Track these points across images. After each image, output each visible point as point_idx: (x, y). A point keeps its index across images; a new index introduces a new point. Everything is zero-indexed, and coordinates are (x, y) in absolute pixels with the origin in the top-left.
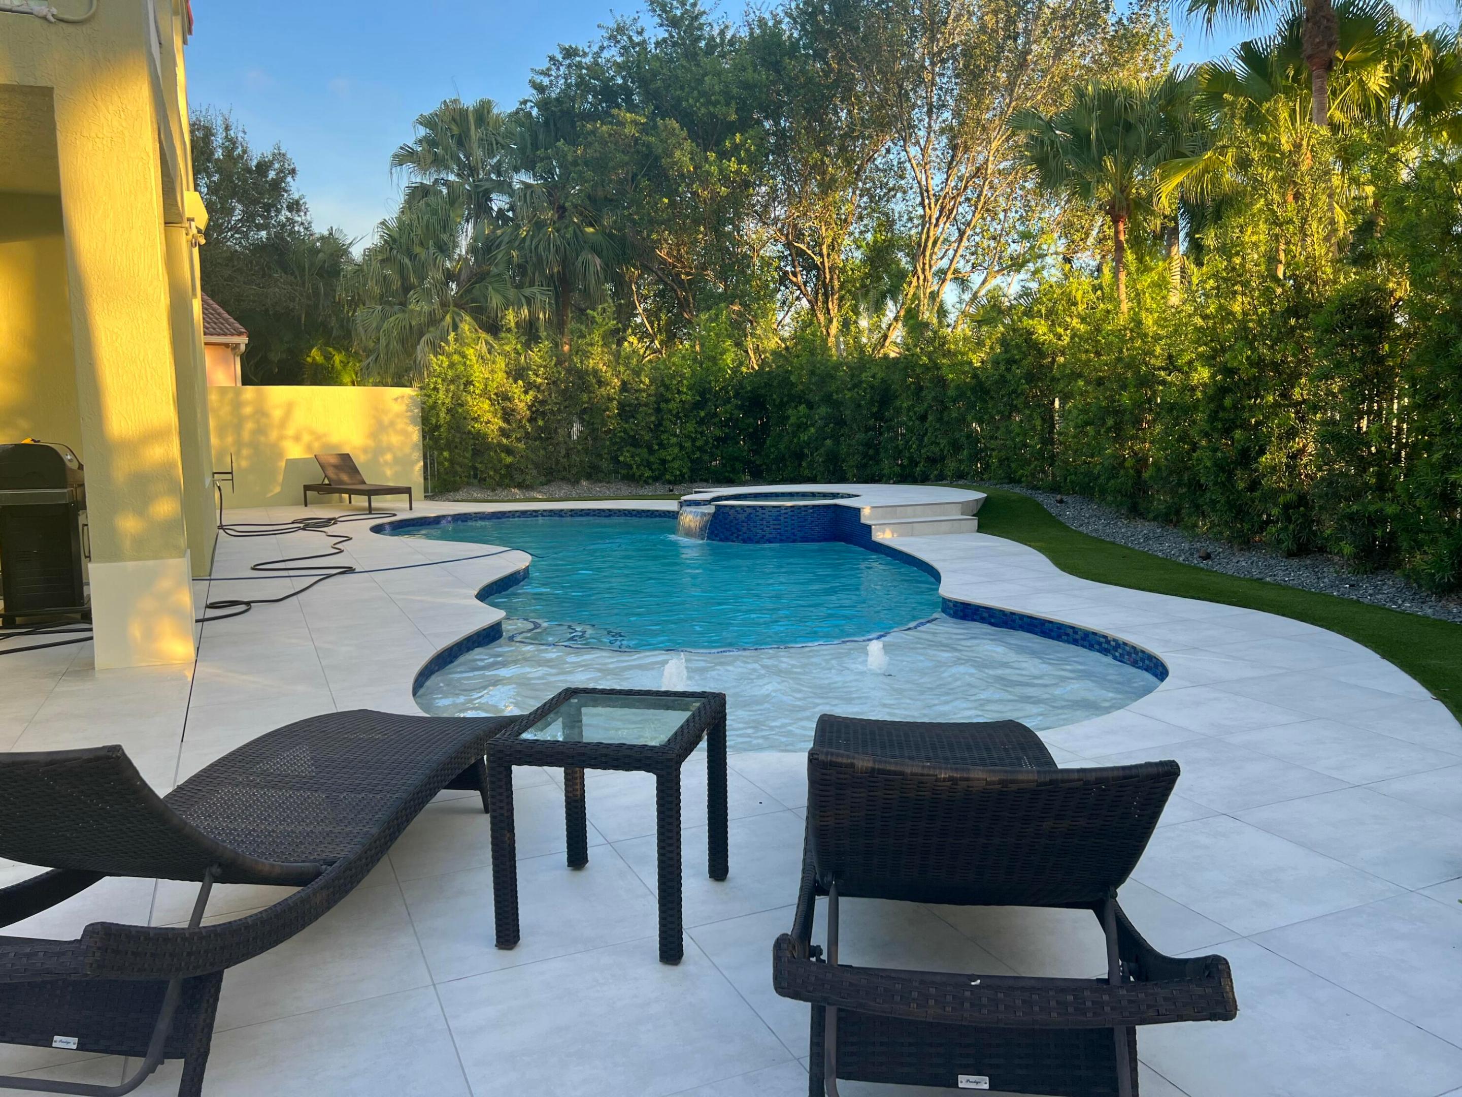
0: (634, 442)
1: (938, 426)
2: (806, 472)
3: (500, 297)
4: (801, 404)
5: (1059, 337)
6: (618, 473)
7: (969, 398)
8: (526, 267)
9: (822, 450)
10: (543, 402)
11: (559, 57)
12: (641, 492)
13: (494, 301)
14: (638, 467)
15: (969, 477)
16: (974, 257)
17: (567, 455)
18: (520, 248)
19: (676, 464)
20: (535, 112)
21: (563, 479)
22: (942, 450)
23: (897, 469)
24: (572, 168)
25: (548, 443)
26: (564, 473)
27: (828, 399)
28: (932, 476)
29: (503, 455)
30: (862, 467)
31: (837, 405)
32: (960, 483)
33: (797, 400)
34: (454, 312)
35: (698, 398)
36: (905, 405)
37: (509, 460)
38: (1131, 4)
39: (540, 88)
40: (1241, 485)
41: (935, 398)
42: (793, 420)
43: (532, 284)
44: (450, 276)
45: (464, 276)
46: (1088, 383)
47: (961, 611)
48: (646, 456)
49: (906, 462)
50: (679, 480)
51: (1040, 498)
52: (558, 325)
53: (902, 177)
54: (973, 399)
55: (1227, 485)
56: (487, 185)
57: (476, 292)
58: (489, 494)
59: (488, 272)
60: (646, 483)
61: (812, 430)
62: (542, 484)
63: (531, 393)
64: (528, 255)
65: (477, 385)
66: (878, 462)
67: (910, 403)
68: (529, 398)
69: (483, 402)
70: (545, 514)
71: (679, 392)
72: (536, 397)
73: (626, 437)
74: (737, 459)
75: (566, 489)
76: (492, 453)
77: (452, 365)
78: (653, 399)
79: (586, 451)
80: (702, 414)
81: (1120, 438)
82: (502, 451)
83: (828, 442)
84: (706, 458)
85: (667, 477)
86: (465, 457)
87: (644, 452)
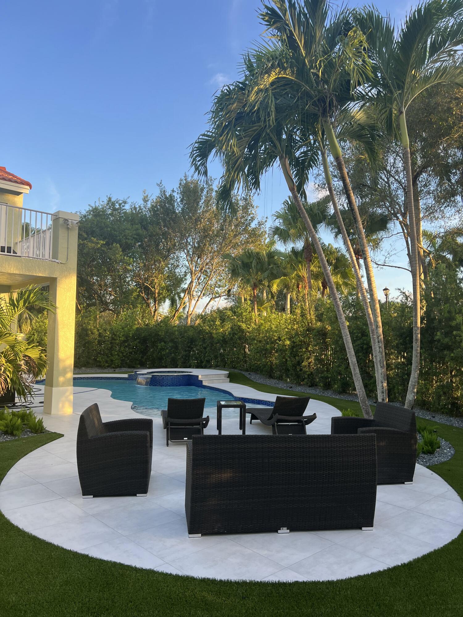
0: (103, 354)
1: (210, 351)
4: (162, 342)
5: (249, 328)
6: (96, 364)
7: (221, 343)
9: (170, 357)
14: (103, 363)
17: (79, 358)
19: (117, 361)
27: (172, 341)
31: (175, 343)
33: (160, 340)
35: (125, 339)
36: (200, 344)
40: (298, 370)
41: (210, 343)
42: (159, 347)
46: (257, 341)
49: (199, 362)
50: (117, 367)
51: (244, 373)
55: (295, 370)
60: (105, 368)
61: (168, 351)
71: (120, 337)
73: (100, 352)
77: (40, 326)
78: (110, 339)
81: (266, 357)
83: (173, 355)
84: (126, 359)
85: (113, 366)
87: (106, 357)
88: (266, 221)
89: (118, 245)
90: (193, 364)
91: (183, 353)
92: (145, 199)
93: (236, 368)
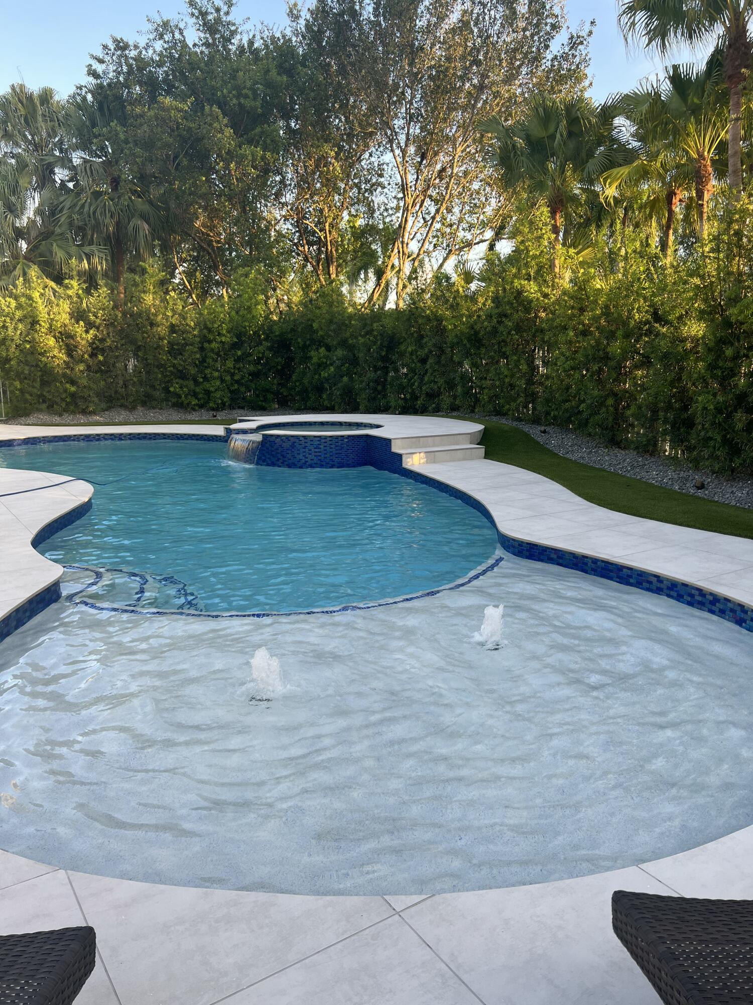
0: (182, 375)
1: (436, 367)
2: (326, 403)
3: (63, 252)
4: (321, 347)
5: (546, 296)
6: (168, 401)
7: (465, 345)
8: (85, 229)
9: (340, 385)
10: (102, 340)
11: (112, 46)
12: (189, 417)
13: (59, 255)
14: (186, 397)
15: (462, 410)
16: (436, 239)
17: (125, 386)
18: (80, 213)
19: (218, 394)
20: (89, 97)
21: (122, 406)
22: (439, 388)
23: (401, 402)
24: (124, 145)
25: (108, 375)
26: (122, 401)
27: (343, 343)
28: (430, 408)
29: (68, 386)
30: (372, 399)
31: (351, 348)
32: (454, 414)
33: (317, 343)
34: (23, 263)
35: (235, 340)
36: (410, 349)
37: (73, 389)
38: (563, 45)
39: (94, 74)
41: (435, 345)
42: (315, 360)
43: (91, 243)
44: (19, 233)
45: (33, 234)
46: (574, 332)
47: (527, 550)
48: (192, 387)
49: (408, 396)
50: (221, 407)
51: (526, 428)
52: (114, 276)
53: (381, 176)
54: (468, 346)
55: (724, 425)
56: (52, 159)
57: (43, 248)
58: (57, 419)
59: (53, 233)
60: (194, 410)
61: (332, 369)
62: (104, 410)
63: (91, 332)
64: (87, 219)
65: (43, 324)
66: (385, 396)
67: (414, 348)
68: (90, 336)
69: (48, 339)
70: (106, 437)
71: (219, 334)
72: (96, 336)
73: (175, 371)
74: (267, 391)
75: (124, 414)
76: (58, 384)
77: (19, 306)
78: (198, 339)
79: (141, 383)
80: (239, 353)
82: (67, 382)
83: (344, 379)
84: (243, 389)
85: (211, 405)
86: (33, 387)
87: (191, 384)
88: (590, 33)
89: (215, 108)
90: (393, 404)
91: (371, 375)
92: (291, 11)
93: (505, 414)
